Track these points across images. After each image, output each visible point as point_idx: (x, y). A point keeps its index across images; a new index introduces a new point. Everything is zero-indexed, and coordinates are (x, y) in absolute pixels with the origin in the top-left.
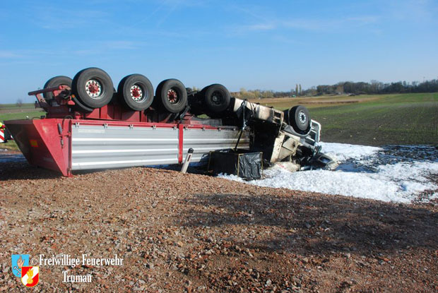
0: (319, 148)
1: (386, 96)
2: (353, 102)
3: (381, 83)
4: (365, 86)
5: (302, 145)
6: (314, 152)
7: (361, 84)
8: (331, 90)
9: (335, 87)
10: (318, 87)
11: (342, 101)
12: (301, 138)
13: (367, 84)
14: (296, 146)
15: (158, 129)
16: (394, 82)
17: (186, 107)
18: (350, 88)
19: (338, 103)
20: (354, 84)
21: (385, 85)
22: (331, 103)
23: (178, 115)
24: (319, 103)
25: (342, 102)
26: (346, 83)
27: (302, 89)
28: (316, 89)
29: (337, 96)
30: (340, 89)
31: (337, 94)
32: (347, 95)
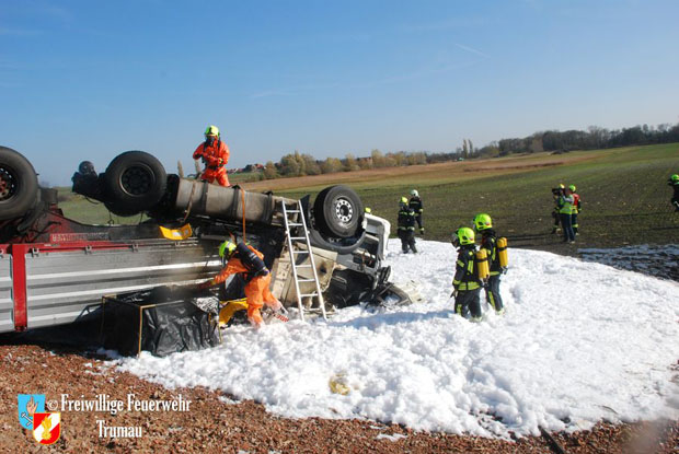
0: (386, 271)
1: (613, 150)
2: (554, 164)
3: (605, 131)
4: (578, 137)
5: (343, 268)
6: (373, 280)
7: (572, 133)
8: (522, 146)
9: (529, 141)
10: (500, 143)
11: (537, 163)
12: (341, 253)
13: (581, 133)
14: (330, 271)
16: (627, 128)
18: (554, 142)
19: (529, 166)
20: (559, 134)
21: (613, 132)
22: (517, 168)
24: (497, 169)
25: (536, 166)
26: (547, 134)
27: (474, 147)
28: (498, 145)
29: (532, 155)
30: (537, 145)
31: (532, 152)
32: (549, 154)
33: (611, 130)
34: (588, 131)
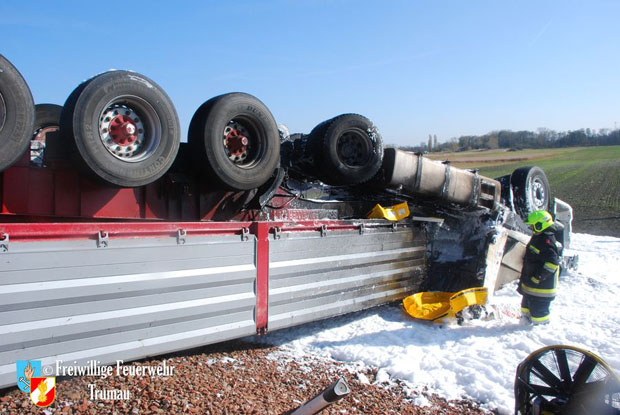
3: (553, 132)
4: (528, 137)
7: (524, 134)
8: (480, 143)
9: (485, 139)
10: (460, 139)
13: (532, 134)
15: (192, 240)
16: (572, 131)
17: (276, 171)
18: (508, 141)
20: (513, 133)
21: (559, 134)
23: (251, 195)
27: (438, 141)
28: (458, 141)
29: (490, 151)
30: (493, 142)
31: (489, 148)
32: (505, 150)
33: (558, 132)
34: (538, 133)
